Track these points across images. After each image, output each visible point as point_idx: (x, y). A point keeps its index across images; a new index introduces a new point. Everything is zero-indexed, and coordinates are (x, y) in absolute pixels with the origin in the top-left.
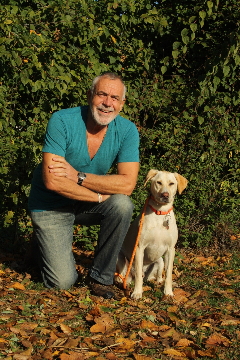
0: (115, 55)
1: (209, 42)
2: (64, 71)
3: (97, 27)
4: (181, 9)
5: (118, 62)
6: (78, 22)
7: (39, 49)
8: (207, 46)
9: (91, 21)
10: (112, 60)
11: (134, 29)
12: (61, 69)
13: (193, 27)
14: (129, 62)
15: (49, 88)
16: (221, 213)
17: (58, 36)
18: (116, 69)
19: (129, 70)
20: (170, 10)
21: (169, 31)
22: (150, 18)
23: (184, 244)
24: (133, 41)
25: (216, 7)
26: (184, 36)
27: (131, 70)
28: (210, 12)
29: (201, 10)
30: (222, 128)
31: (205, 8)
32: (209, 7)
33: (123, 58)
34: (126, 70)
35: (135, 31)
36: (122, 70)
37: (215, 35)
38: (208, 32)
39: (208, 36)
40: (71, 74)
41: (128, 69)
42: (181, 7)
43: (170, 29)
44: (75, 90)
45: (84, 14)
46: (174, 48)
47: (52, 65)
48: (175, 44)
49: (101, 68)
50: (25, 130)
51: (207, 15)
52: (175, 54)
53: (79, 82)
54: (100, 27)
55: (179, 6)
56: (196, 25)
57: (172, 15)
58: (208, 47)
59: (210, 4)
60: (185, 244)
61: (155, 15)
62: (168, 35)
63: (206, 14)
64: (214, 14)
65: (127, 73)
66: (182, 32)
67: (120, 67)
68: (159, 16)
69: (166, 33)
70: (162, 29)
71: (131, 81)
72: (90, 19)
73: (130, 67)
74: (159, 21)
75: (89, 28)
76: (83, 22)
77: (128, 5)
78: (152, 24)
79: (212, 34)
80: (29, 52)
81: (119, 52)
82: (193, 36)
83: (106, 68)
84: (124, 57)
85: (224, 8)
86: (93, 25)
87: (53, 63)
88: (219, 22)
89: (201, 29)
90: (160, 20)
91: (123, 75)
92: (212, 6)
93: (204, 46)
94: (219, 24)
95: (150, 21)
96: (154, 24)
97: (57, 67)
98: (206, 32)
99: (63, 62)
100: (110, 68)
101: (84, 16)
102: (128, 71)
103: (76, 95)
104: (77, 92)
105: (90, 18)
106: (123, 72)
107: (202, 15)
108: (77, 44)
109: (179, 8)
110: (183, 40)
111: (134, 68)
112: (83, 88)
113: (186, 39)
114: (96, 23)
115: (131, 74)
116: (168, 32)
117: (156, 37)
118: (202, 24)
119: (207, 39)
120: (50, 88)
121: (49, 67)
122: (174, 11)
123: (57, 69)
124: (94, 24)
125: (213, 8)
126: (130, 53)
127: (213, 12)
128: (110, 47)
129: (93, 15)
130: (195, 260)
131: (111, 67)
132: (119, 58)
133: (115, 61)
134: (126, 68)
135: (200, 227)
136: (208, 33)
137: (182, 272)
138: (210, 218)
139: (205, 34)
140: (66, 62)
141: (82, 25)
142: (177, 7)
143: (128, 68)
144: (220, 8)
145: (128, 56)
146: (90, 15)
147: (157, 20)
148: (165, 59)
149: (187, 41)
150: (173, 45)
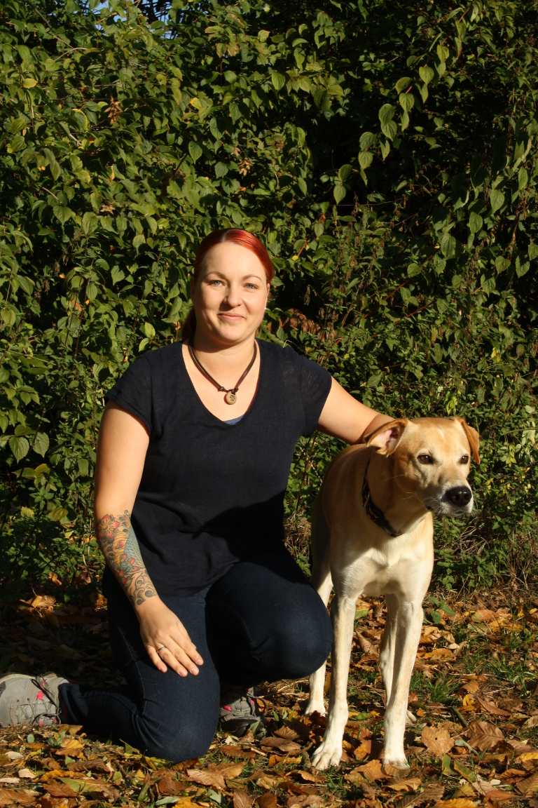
0: (227, 159)
1: (442, 137)
2: (137, 189)
3: (188, 97)
4: (370, 61)
5: (233, 175)
6: (148, 85)
8: (438, 146)
9: (176, 83)
10: (221, 169)
11: (270, 103)
12: (131, 186)
13: (406, 101)
14: (257, 174)
16: (525, 512)
17: (116, 115)
18: (228, 190)
19: (256, 192)
20: (346, 63)
21: (344, 109)
22: (303, 80)
23: (445, 580)
24: (287, 129)
25: (455, 60)
26: (386, 121)
27: (260, 191)
28: (442, 69)
29: (422, 64)
31: (432, 61)
32: (440, 57)
33: (245, 165)
34: (250, 192)
35: (272, 107)
36: (239, 193)
37: (454, 121)
38: (438, 114)
39: (439, 125)
41: (253, 190)
42: (372, 56)
43: (346, 105)
45: (159, 67)
46: (362, 146)
47: (112, 177)
48: (366, 138)
49: (198, 188)
50: (54, 325)
51: (436, 74)
52: (365, 160)
54: (195, 96)
55: (367, 54)
56: (412, 96)
57: (351, 74)
58: (439, 148)
59: (443, 52)
60: (448, 580)
61: (315, 72)
62: (343, 117)
63: (433, 74)
64: (449, 75)
65: (252, 199)
66: (380, 111)
67: (236, 187)
68: (323, 76)
69: (339, 113)
70: (330, 103)
71: (262, 218)
72: (173, 79)
73: (257, 187)
74: (324, 86)
75: (173, 99)
76: (159, 86)
77: (255, 49)
78: (308, 91)
79: (446, 120)
81: (235, 152)
82: (405, 122)
83: (210, 187)
84: (246, 163)
85: (468, 62)
86: (179, 91)
87: (114, 172)
88: (461, 91)
89: (423, 106)
90: (327, 83)
91: (243, 202)
92: (447, 55)
93: (430, 146)
94: (462, 96)
95: (305, 85)
96: (313, 93)
97: (123, 182)
98: (435, 115)
100: (216, 188)
101: (159, 70)
102: (254, 196)
105: (173, 76)
106: (244, 198)
107: (425, 75)
109: (366, 59)
110: (384, 131)
111: (267, 188)
112: (188, 233)
113: (390, 126)
114: (185, 88)
115: (261, 202)
116: (341, 112)
117: (315, 121)
118: (425, 94)
119: (437, 129)
121: (106, 180)
122: (357, 66)
123: (122, 187)
124: (181, 88)
125: (448, 62)
126: (259, 155)
127: (447, 69)
129: (178, 70)
130: (473, 617)
131: (218, 184)
132: (234, 166)
133: (227, 171)
134: (250, 188)
135: (476, 544)
136: (438, 117)
137: (463, 644)
138: (500, 523)
139: (432, 119)
140: (141, 171)
141: (157, 91)
142: (362, 58)
143: (254, 187)
144: (462, 61)
145: (255, 163)
146: (171, 68)
147: (320, 84)
148: (342, 170)
149: (391, 131)
150: (361, 138)
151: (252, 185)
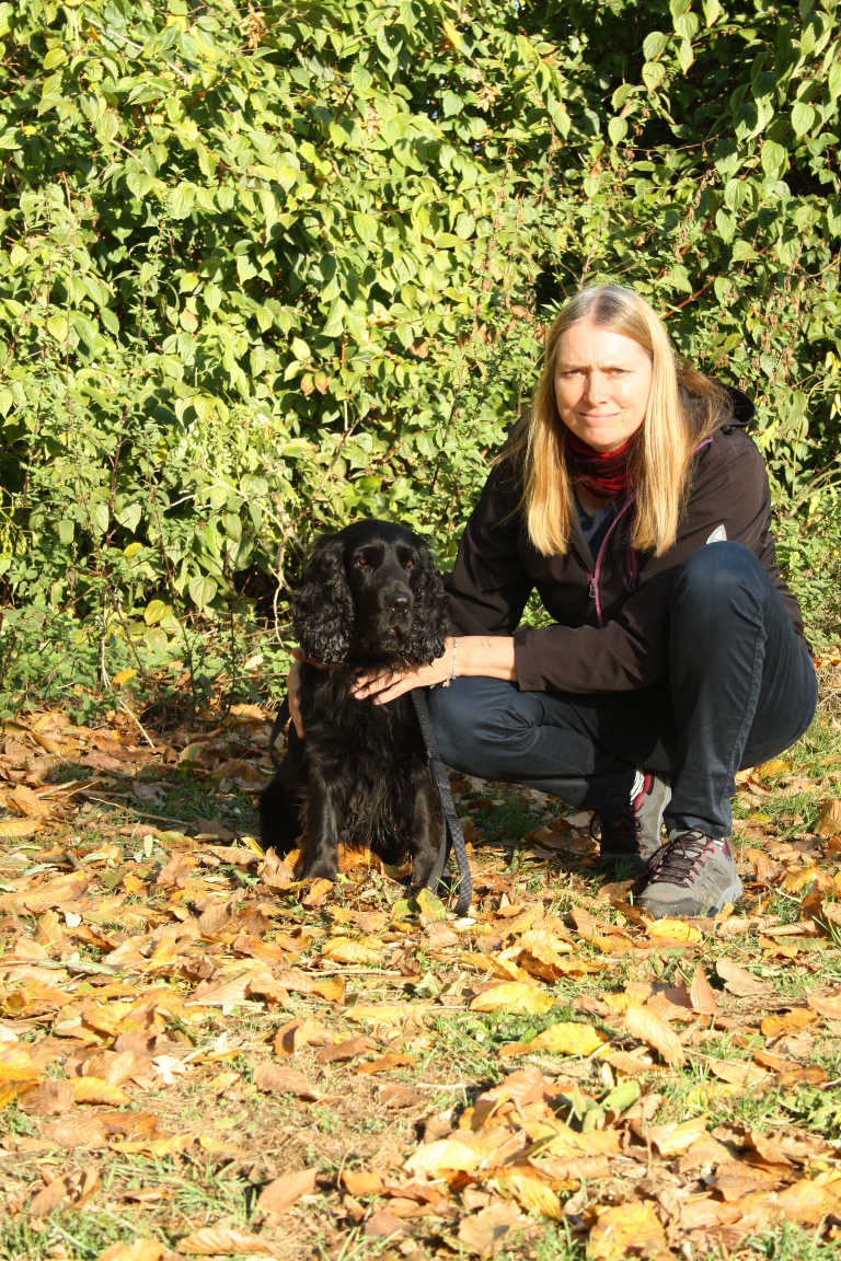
0: (461, 88)
1: (766, 27)
2: (274, 146)
5: (470, 111)
7: (190, 80)
8: (758, 41)
10: (452, 103)
12: (265, 142)
14: (510, 108)
15: (219, 208)
17: (255, 31)
18: (464, 135)
19: (510, 134)
26: (681, 11)
27: (516, 134)
30: (813, 320)
33: (486, 95)
34: (499, 136)
36: (484, 139)
39: (760, 9)
40: (298, 155)
41: (504, 132)
44: (311, 211)
46: (648, 54)
47: (235, 129)
48: (653, 42)
49: (413, 133)
50: (158, 347)
52: (653, 74)
53: (326, 185)
58: (761, 45)
65: (503, 145)
67: (478, 128)
73: (511, 126)
80: (157, 89)
81: (471, 75)
82: (713, 11)
84: (487, 91)
87: (236, 121)
91: (491, 152)
93: (748, 42)
97: (252, 136)
99: (272, 119)
100: (445, 132)
102: (507, 140)
103: (313, 228)
104: (318, 216)
106: (491, 145)
108: (328, 56)
110: (677, 28)
111: (526, 127)
112: (338, 205)
113: (687, 21)
115: (518, 150)
117: (598, 20)
119: (758, 16)
120: (222, 206)
121: (222, 136)
123: (249, 143)
128: (440, 61)
131: (447, 126)
132: (472, 97)
133: (461, 106)
134: (499, 129)
140: (281, 119)
143: (505, 128)
145: (503, 90)
149: (688, 27)
150: (646, 42)
151: (503, 126)
